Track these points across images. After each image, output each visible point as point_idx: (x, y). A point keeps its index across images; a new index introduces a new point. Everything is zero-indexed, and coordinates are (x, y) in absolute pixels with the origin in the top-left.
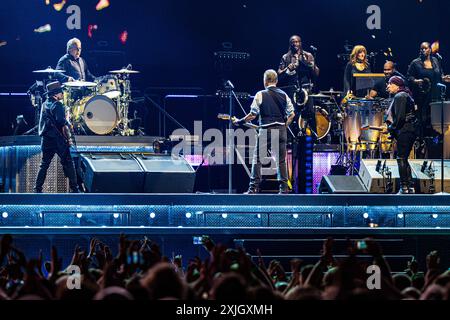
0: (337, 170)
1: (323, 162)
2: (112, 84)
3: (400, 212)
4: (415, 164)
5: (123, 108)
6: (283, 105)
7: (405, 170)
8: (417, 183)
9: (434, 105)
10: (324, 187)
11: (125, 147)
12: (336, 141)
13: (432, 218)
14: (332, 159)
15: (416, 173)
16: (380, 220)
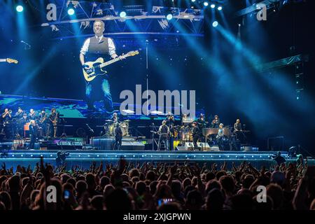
0: (179, 145)
1: (176, 143)
2: (124, 124)
3: (194, 155)
4: (198, 144)
5: (127, 130)
6: (166, 129)
7: (196, 145)
8: (199, 149)
9: (203, 129)
10: (176, 149)
11: (127, 139)
12: (179, 138)
13: (203, 157)
14: (178, 142)
15: (199, 146)
16: (190, 157)
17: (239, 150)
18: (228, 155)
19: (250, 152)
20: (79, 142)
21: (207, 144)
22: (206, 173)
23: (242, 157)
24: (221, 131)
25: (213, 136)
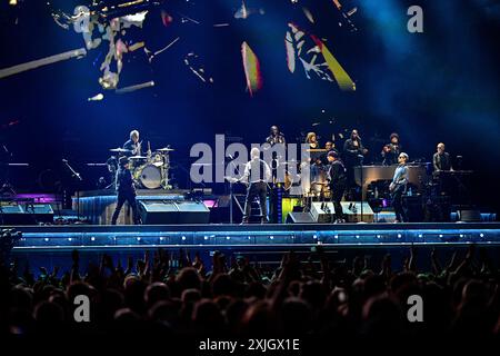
0: (297, 209)
1: (288, 205)
2: (158, 157)
3: (336, 234)
4: (345, 205)
5: (165, 172)
8: (346, 217)
10: (289, 219)
13: (355, 238)
14: (294, 203)
15: (346, 210)
16: (324, 239)
17: (448, 218)
18: (419, 233)
19: (476, 223)
20: (45, 205)
21: (366, 205)
22: (363, 277)
23: (456, 238)
24: (401, 172)
25: (381, 185)
